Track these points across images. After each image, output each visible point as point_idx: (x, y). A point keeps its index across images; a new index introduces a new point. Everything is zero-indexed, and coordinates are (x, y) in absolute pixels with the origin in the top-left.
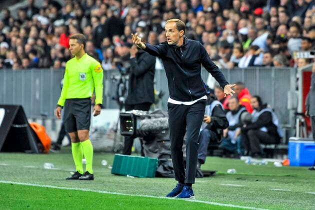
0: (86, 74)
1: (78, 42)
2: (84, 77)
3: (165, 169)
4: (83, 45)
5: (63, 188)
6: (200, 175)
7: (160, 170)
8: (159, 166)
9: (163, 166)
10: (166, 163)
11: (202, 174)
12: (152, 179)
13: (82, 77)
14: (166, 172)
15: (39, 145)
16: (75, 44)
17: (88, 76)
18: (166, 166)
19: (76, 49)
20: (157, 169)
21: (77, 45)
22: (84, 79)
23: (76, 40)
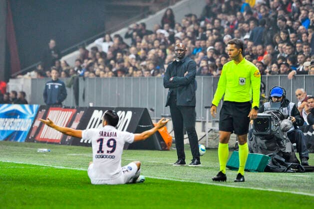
0: (245, 79)
1: (236, 47)
2: (243, 82)
4: (241, 49)
6: (302, 169)
11: (304, 169)
13: (241, 82)
14: (274, 166)
15: (162, 142)
16: (233, 49)
17: (247, 82)
19: (234, 53)
21: (236, 50)
22: (244, 83)
23: (234, 45)
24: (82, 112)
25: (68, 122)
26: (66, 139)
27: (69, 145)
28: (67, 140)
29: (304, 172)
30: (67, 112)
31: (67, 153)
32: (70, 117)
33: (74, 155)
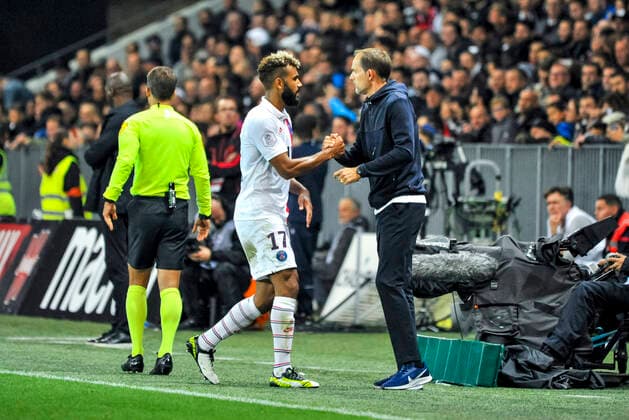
3: (519, 368)
5: (295, 406)
6: (598, 382)
7: (509, 369)
8: (506, 361)
9: (516, 361)
10: (521, 354)
11: (602, 381)
12: (491, 390)
14: (521, 375)
18: (520, 361)
20: (501, 368)
24: (46, 233)
25: (11, 255)
26: (3, 299)
27: (12, 314)
28: (6, 302)
29: (602, 388)
30: (9, 233)
31: (8, 335)
32: (16, 246)
33: (23, 338)
